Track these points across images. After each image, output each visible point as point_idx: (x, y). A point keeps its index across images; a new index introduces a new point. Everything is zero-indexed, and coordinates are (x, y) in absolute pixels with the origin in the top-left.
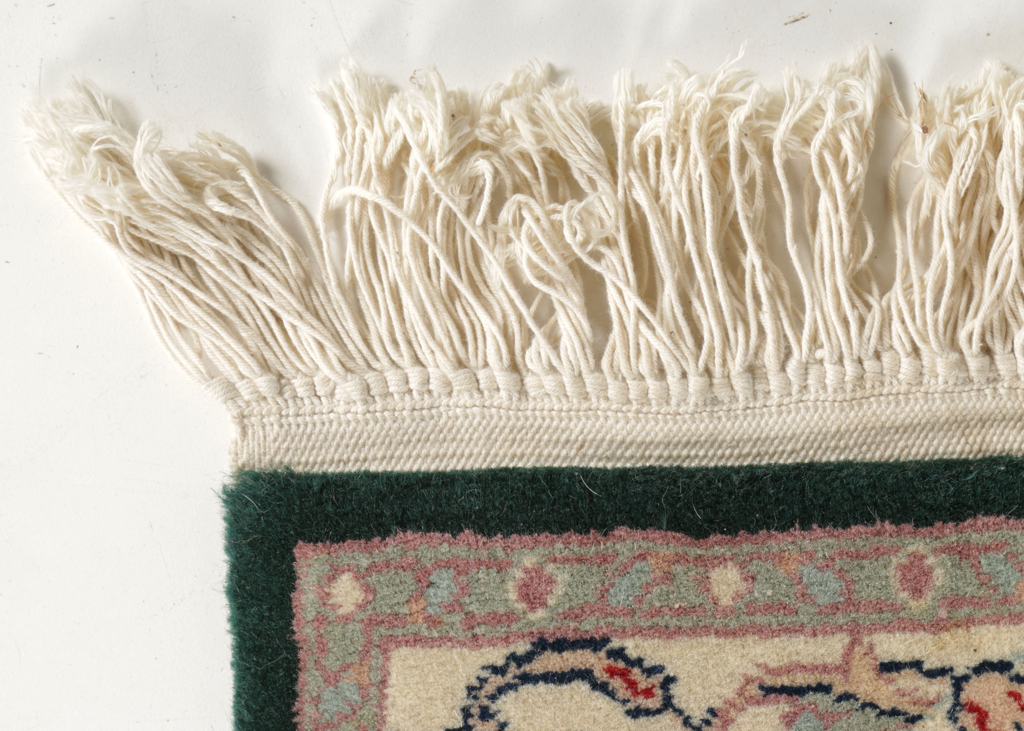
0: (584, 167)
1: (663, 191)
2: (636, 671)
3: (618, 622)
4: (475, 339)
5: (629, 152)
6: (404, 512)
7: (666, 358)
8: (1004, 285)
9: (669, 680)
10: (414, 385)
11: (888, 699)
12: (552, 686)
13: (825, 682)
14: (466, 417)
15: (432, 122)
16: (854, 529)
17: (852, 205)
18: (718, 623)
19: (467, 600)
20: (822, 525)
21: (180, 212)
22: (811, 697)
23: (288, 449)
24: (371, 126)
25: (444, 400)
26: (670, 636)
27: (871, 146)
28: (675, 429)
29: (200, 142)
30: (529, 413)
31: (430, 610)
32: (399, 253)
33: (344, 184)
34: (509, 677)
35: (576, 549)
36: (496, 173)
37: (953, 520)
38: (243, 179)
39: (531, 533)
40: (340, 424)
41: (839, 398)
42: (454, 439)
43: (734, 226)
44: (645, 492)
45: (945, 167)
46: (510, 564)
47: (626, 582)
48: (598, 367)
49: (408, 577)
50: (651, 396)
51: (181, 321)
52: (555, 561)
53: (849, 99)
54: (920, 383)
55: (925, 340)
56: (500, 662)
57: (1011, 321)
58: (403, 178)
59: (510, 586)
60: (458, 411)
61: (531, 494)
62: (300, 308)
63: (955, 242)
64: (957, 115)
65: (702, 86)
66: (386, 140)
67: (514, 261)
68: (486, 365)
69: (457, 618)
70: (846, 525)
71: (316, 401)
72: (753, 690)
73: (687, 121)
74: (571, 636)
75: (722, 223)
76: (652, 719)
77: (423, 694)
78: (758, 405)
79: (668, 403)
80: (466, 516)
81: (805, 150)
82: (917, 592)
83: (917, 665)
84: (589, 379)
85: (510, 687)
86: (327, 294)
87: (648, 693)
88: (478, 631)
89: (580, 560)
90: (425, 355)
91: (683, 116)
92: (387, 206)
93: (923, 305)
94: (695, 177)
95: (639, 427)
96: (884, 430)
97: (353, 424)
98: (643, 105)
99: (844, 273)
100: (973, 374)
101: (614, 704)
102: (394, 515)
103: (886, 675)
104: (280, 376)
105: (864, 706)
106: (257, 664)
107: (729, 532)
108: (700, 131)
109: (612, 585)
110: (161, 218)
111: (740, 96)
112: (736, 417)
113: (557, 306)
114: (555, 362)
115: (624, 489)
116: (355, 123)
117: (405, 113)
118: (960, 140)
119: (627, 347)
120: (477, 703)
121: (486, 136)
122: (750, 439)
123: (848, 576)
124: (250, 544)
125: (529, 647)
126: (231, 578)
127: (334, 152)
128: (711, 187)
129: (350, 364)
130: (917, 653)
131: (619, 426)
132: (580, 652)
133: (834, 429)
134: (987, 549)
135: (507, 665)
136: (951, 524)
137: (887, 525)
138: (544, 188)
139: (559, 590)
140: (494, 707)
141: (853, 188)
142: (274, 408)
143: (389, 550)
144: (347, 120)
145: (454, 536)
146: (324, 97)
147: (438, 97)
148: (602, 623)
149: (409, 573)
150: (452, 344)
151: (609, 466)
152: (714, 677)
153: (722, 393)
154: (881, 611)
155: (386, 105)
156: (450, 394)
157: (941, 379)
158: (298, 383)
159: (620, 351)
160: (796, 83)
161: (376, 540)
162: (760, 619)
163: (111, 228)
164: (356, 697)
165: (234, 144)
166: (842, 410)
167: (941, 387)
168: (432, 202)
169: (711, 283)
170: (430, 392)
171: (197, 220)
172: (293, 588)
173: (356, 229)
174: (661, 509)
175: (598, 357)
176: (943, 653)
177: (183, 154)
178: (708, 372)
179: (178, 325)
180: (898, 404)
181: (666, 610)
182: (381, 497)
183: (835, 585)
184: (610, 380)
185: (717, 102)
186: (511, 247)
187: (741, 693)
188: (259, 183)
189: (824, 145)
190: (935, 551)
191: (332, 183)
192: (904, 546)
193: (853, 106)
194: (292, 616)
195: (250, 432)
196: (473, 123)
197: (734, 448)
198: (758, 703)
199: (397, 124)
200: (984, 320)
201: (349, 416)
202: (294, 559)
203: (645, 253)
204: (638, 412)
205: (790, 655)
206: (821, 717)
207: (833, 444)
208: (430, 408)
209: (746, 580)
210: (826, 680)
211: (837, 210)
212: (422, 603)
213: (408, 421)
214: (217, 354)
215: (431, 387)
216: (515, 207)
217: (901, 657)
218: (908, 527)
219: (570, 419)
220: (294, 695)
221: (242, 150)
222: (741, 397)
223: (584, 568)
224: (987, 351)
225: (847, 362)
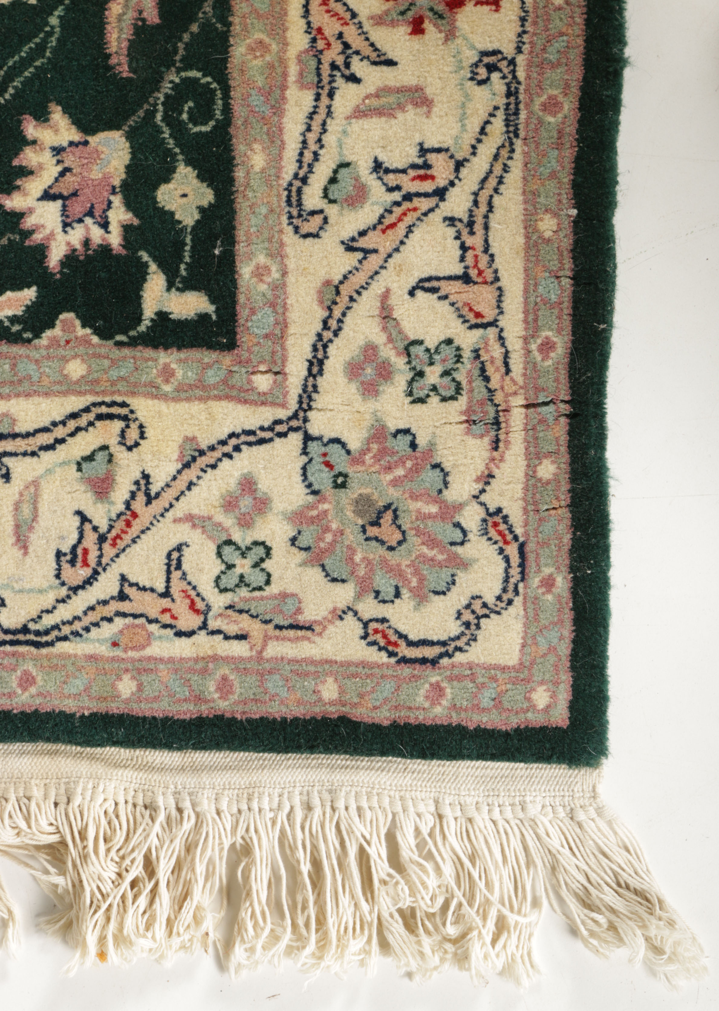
0: (395, 925)
1: (352, 908)
2: (382, 644)
3: (390, 672)
4: (461, 833)
5: (370, 930)
6: (506, 741)
7: (356, 819)
8: (169, 847)
9: (364, 637)
10: (497, 810)
11: (243, 620)
12: (430, 639)
13: (278, 631)
14: (469, 789)
15: (478, 958)
16: (258, 716)
17: (249, 894)
18: (335, 667)
19: (474, 690)
20: (275, 720)
21: (622, 916)
22: (286, 623)
23: (570, 777)
24: (513, 955)
25: (480, 800)
26: (362, 662)
27: (236, 926)
28: (353, 777)
29: (608, 953)
30: (434, 790)
31: (495, 685)
32: (501, 883)
33: (530, 923)
34: (453, 645)
35: (412, 715)
36: (444, 924)
37: (203, 718)
38: (586, 929)
39: (436, 725)
40: (540, 790)
41: (261, 789)
42: (477, 777)
43: (314, 885)
44: (372, 745)
45: (197, 912)
46: (449, 709)
47: (385, 695)
48: (394, 815)
49: (506, 705)
50: (366, 797)
51: (626, 854)
52: (424, 709)
53: (248, 954)
54: (217, 794)
55: (214, 820)
56: (457, 654)
57: (165, 826)
58: (496, 924)
59: (449, 696)
60: (473, 793)
61: (435, 747)
62: (558, 856)
63: (193, 870)
64: (189, 940)
65: (328, 967)
66: (504, 947)
67: (437, 874)
68: (456, 819)
69: (480, 680)
70: (262, 719)
71: (553, 804)
72: (317, 629)
73: (338, 946)
74: (417, 666)
75: (321, 888)
76: (375, 616)
77: (501, 638)
78: (306, 788)
79: (357, 793)
80: (471, 736)
81: (273, 927)
82: (225, 679)
83: (227, 638)
84: (399, 809)
85: (453, 640)
86: (543, 862)
87: (376, 631)
88: (469, 672)
89: (410, 708)
90: (490, 825)
91: (339, 950)
92: (506, 912)
93: (214, 838)
94: (335, 916)
95: (373, 779)
96: (237, 768)
97: (532, 789)
98: (361, 957)
99: (255, 857)
100: (188, 798)
101: (395, 627)
102: (512, 740)
103: (244, 633)
104: (572, 818)
105: (257, 616)
106: (594, 660)
107: (327, 719)
108: (331, 942)
109: (393, 693)
110: (632, 913)
111: (307, 961)
112: (319, 781)
113: (415, 849)
114: (417, 819)
115: (383, 747)
116: (522, 957)
117: (493, 962)
118: (188, 927)
119: (377, 826)
120: (472, 631)
121: (449, 947)
122: (312, 768)
123: (262, 690)
124: (594, 727)
125: (441, 661)
126: (606, 707)
127: (535, 940)
128: (326, 910)
129: (532, 823)
130: (226, 644)
131: (384, 780)
132: (413, 657)
133: (265, 771)
134: (185, 700)
135: (453, 652)
136: (204, 716)
137: (239, 717)
138: (418, 914)
139: (422, 692)
140: (463, 629)
141: (248, 904)
142: (576, 801)
143: (516, 721)
144: (526, 958)
145: (479, 726)
146: (539, 972)
147: (473, 971)
148: (400, 672)
149: (505, 707)
150: (474, 832)
151: (390, 758)
152: (339, 638)
153: (327, 796)
154: (245, 669)
155: (503, 967)
156: (477, 803)
157: (206, 796)
158: (562, 814)
159: (381, 824)
160: (277, 964)
161: (522, 727)
162: (312, 669)
163: (661, 909)
164: (539, 639)
165: (590, 949)
166: (260, 781)
167: (205, 792)
168: (481, 911)
169: (328, 857)
170: (488, 805)
171: (613, 911)
172: (571, 702)
173: (525, 897)
174: (363, 734)
175: (394, 820)
176: (212, 643)
177: (618, 947)
178: (333, 809)
179: (628, 851)
180: (229, 783)
181: (364, 677)
182: (518, 750)
183: (270, 685)
184: (388, 808)
185: (321, 958)
186: (438, 884)
187: (325, 628)
188: (576, 926)
189: (263, 929)
190: (213, 701)
191: (537, 924)
192: (230, 705)
193: (246, 950)
194: (572, 686)
195: (591, 788)
196: (455, 954)
197: (321, 764)
198: (315, 622)
199: (497, 956)
200: (181, 829)
201: (534, 794)
202: (570, 718)
203: (364, 874)
204: (373, 788)
205: (297, 647)
206: (281, 612)
207: (266, 762)
208: (488, 796)
209: (319, 691)
210: (277, 632)
211: (257, 891)
212: (499, 689)
213: (501, 789)
214: (606, 833)
215: (487, 808)
216: (435, 905)
217: (235, 642)
218: (228, 715)
219: (411, 785)
220: (574, 642)
221: (586, 946)
222: (316, 793)
223: (408, 704)
224: (180, 810)
225: (257, 810)
